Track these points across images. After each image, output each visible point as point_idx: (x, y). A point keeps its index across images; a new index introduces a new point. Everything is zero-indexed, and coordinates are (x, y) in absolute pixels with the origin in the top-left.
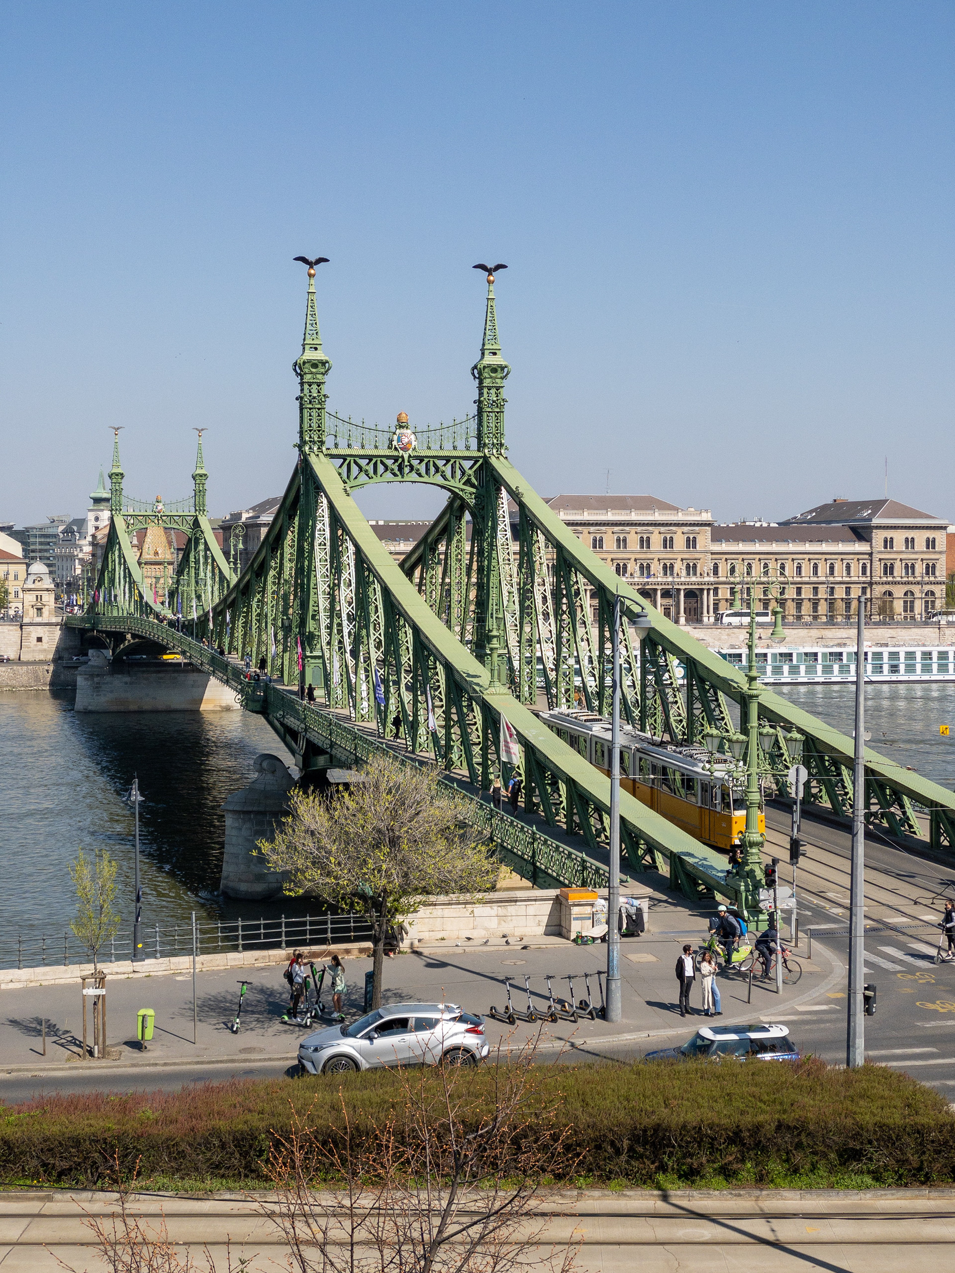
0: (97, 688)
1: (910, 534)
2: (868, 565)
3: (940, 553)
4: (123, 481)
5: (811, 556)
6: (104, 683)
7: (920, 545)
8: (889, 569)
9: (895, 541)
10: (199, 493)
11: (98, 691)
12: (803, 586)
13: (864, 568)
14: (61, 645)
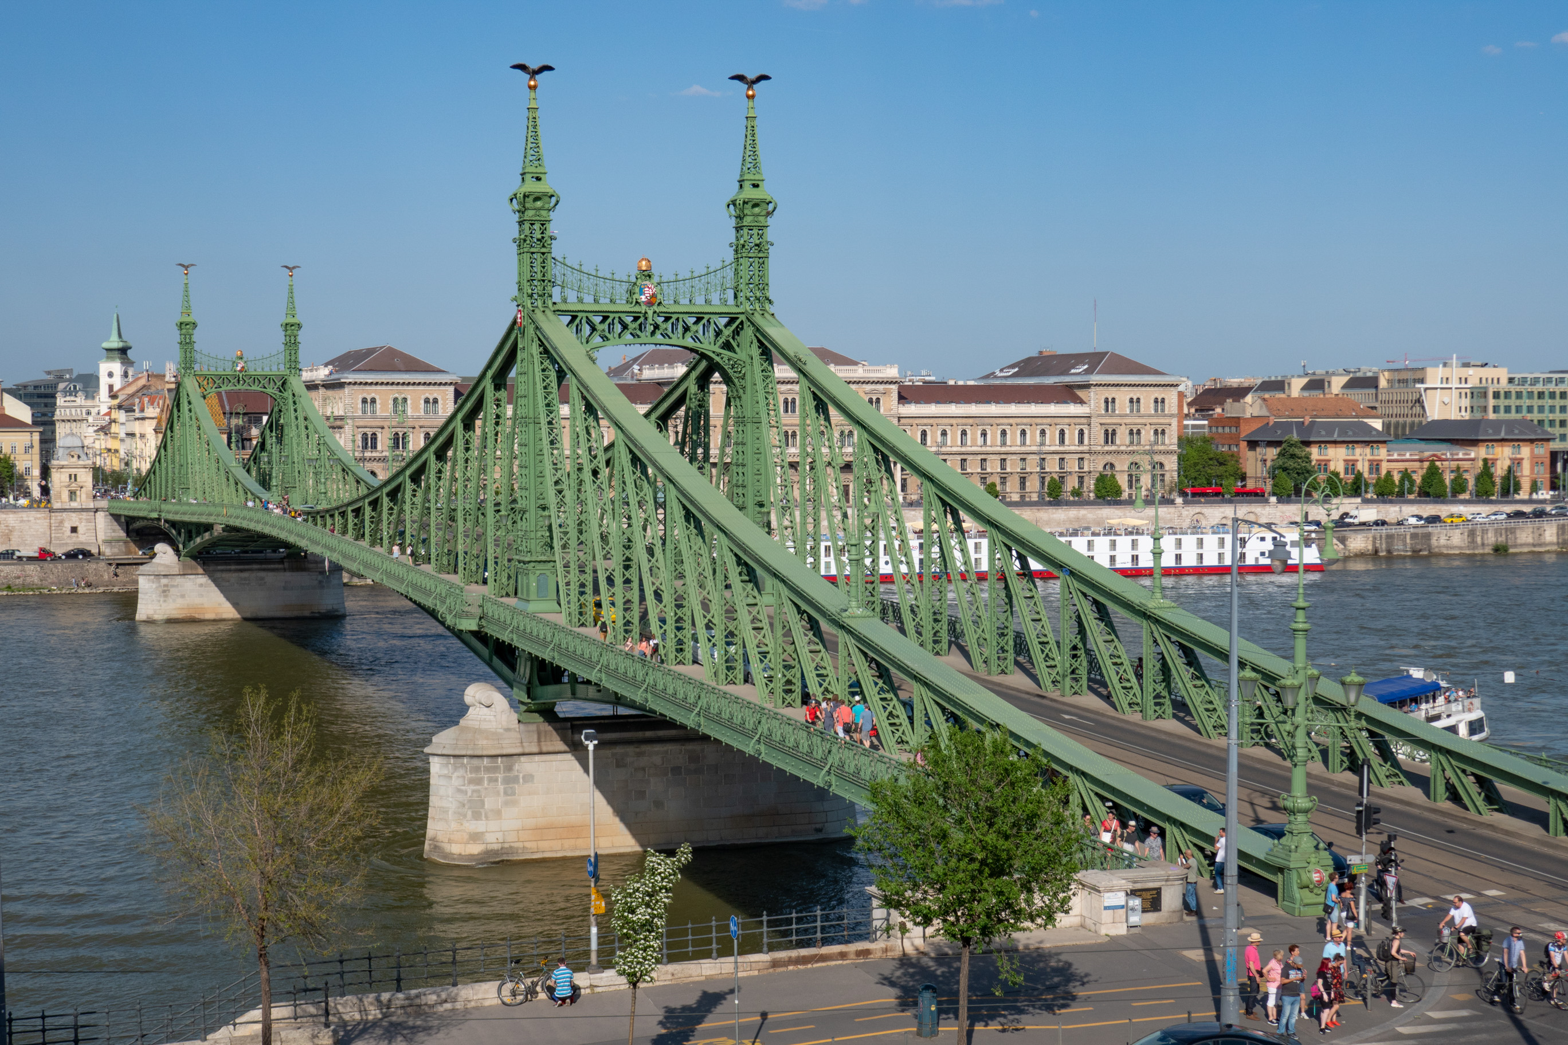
0: (165, 592)
1: (1135, 393)
2: (1086, 432)
3: (1172, 416)
4: (195, 332)
5: (1019, 420)
6: (173, 586)
7: (1147, 406)
8: (1110, 436)
9: (1117, 401)
10: (292, 345)
11: (166, 596)
12: (1009, 457)
13: (1081, 433)
14: (101, 536)
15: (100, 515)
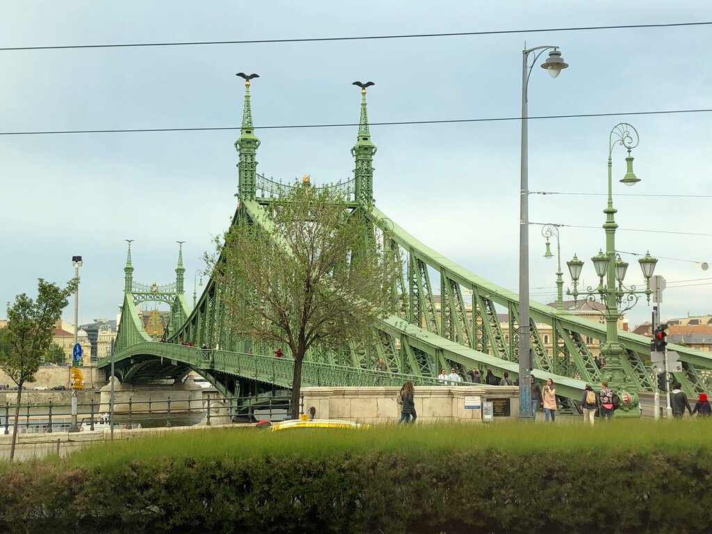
4: (133, 272)
6: (118, 397)
10: (180, 280)
14: (94, 380)
15: (94, 370)
